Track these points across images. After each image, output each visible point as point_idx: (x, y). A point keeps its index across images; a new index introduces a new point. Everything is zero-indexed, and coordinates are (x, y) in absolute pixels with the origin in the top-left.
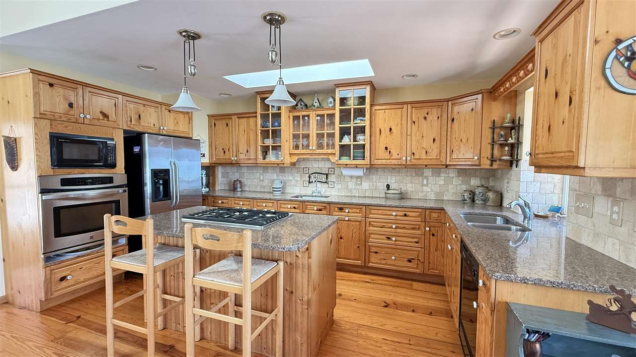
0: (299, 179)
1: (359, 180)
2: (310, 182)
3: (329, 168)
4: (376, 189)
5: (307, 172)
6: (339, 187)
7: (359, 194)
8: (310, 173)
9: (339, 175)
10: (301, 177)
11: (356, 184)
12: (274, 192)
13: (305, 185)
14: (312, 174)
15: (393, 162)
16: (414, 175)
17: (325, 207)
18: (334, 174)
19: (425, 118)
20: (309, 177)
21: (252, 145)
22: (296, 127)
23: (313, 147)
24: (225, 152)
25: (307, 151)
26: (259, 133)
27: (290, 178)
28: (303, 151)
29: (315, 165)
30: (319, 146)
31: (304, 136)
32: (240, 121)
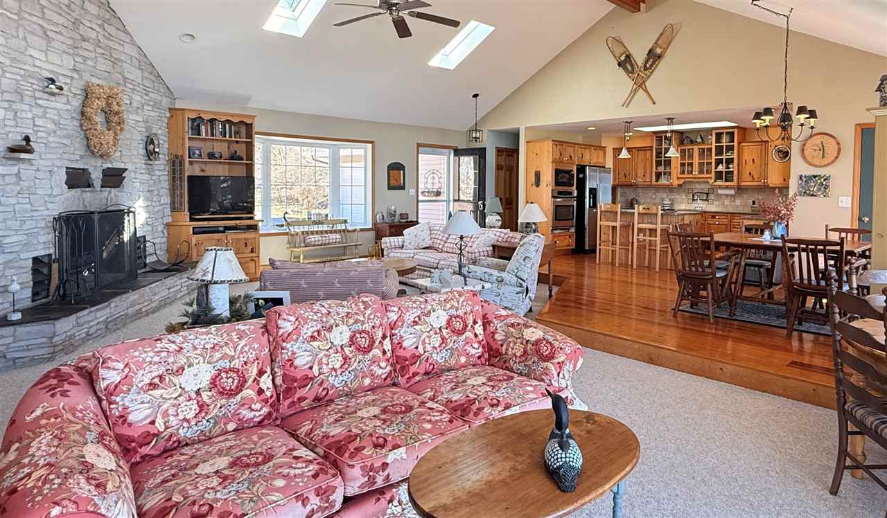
0: (685, 197)
1: (732, 197)
2: (693, 200)
3: (708, 189)
4: (746, 205)
5: (691, 192)
6: (717, 202)
9: (716, 194)
11: (731, 200)
13: (689, 202)
14: (695, 193)
15: (756, 184)
18: (712, 193)
20: (693, 196)
21: (648, 171)
22: (683, 157)
23: (696, 172)
24: (626, 176)
25: (691, 176)
26: (654, 162)
27: (678, 197)
28: (688, 176)
29: (698, 186)
30: (701, 172)
31: (689, 164)
32: (639, 153)
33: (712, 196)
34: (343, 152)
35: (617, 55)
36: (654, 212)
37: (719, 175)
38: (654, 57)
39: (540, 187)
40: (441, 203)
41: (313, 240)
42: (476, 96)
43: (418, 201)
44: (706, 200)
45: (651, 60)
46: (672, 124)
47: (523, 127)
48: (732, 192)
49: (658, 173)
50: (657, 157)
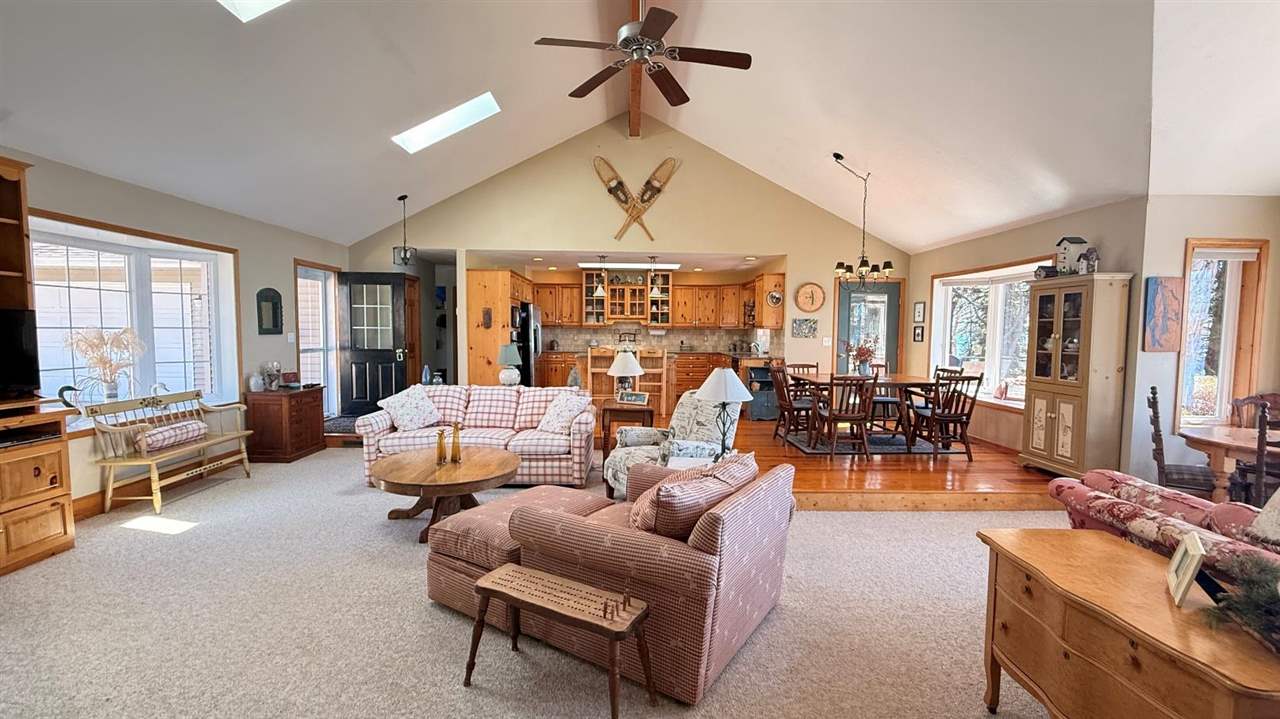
0: (610, 338)
1: (660, 338)
3: (639, 330)
4: (672, 345)
6: (644, 344)
8: (620, 334)
9: (644, 335)
14: (623, 334)
15: (686, 325)
16: (699, 334)
18: (640, 334)
19: (707, 297)
20: (620, 337)
21: (576, 310)
22: (613, 296)
23: (627, 312)
24: (547, 316)
25: (622, 316)
26: (584, 301)
27: (603, 338)
28: (619, 316)
29: (624, 327)
30: (632, 313)
31: (620, 304)
32: (564, 290)
33: (639, 337)
34: (157, 263)
35: (606, 179)
36: (660, 355)
37: (654, 317)
38: (651, 190)
39: (492, 329)
40: (316, 354)
41: (160, 437)
42: (403, 198)
43: (298, 352)
44: (634, 341)
45: (649, 193)
46: (655, 262)
47: (464, 250)
48: (663, 333)
49: (588, 313)
50: (587, 296)
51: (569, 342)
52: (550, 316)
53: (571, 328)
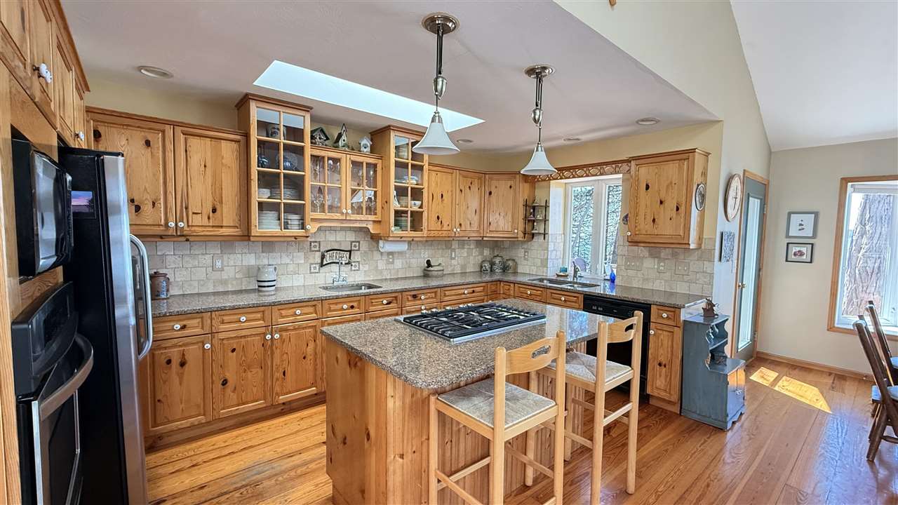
0: (303, 262)
1: (391, 257)
2: (322, 265)
3: (352, 242)
4: (409, 267)
5: (317, 249)
6: (365, 269)
7: (391, 276)
8: (323, 249)
9: (365, 252)
10: (306, 258)
11: (389, 263)
12: (261, 289)
13: (312, 270)
14: (327, 251)
15: (445, 234)
16: (444, 247)
17: (396, 297)
18: (359, 250)
19: (470, 187)
20: (323, 257)
25: (338, 216)
26: (255, 176)
28: (330, 216)
30: (354, 210)
32: (193, 141)
33: (356, 257)
44: (348, 264)
49: (261, 206)
50: (260, 164)
51: (201, 274)
52: (148, 208)
53: (206, 240)
